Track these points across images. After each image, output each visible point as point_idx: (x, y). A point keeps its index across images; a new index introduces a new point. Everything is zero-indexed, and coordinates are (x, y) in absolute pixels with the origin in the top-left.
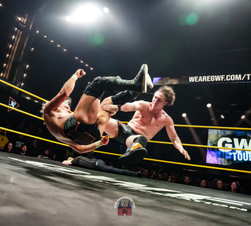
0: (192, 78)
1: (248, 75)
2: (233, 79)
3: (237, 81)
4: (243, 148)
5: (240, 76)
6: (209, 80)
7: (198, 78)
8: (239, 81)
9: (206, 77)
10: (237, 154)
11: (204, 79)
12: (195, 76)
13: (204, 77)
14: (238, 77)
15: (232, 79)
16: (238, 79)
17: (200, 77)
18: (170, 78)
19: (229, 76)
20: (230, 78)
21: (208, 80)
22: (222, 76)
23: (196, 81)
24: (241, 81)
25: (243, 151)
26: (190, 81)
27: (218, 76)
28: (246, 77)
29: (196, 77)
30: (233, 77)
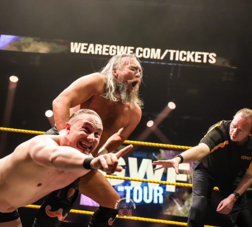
0: (76, 44)
1: (172, 52)
2: (146, 55)
3: (153, 60)
4: (145, 177)
5: (159, 51)
6: (106, 52)
7: (87, 47)
8: (156, 60)
9: (101, 46)
10: (133, 188)
11: (97, 49)
12: (82, 42)
13: (97, 46)
14: (155, 54)
15: (145, 57)
16: (155, 58)
17: (91, 46)
18: (34, 40)
19: (141, 49)
20: (142, 52)
21: (104, 53)
22: (130, 48)
23: (82, 52)
24: (160, 60)
25: (145, 184)
26: (72, 50)
27: (122, 47)
28: (169, 54)
29: (83, 44)
30: (147, 51)
